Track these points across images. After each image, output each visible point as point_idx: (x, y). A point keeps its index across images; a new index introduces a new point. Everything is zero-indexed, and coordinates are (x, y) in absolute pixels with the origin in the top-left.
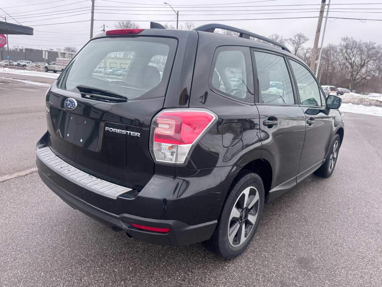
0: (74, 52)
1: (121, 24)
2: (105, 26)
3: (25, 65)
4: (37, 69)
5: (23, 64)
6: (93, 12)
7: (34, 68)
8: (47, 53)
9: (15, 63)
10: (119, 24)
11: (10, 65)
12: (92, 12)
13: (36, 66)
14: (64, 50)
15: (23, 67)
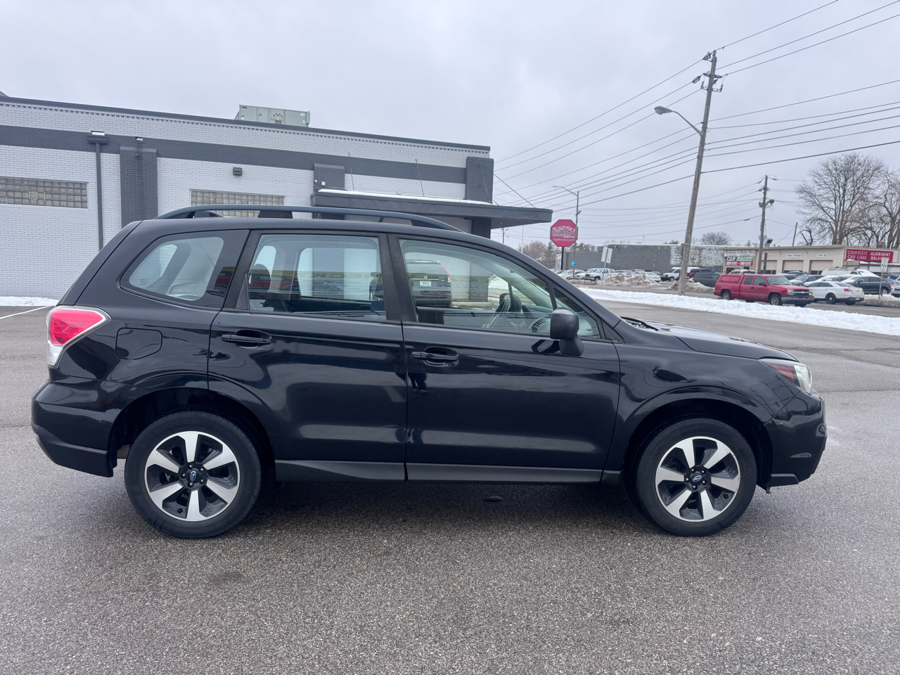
0: (722, 244)
1: (831, 168)
2: (768, 179)
3: (599, 277)
4: (617, 283)
5: (595, 274)
6: (700, 158)
7: (612, 281)
8: (611, 250)
9: (583, 274)
10: (823, 168)
11: (574, 278)
12: (698, 157)
13: (617, 277)
14: (703, 240)
15: (594, 280)
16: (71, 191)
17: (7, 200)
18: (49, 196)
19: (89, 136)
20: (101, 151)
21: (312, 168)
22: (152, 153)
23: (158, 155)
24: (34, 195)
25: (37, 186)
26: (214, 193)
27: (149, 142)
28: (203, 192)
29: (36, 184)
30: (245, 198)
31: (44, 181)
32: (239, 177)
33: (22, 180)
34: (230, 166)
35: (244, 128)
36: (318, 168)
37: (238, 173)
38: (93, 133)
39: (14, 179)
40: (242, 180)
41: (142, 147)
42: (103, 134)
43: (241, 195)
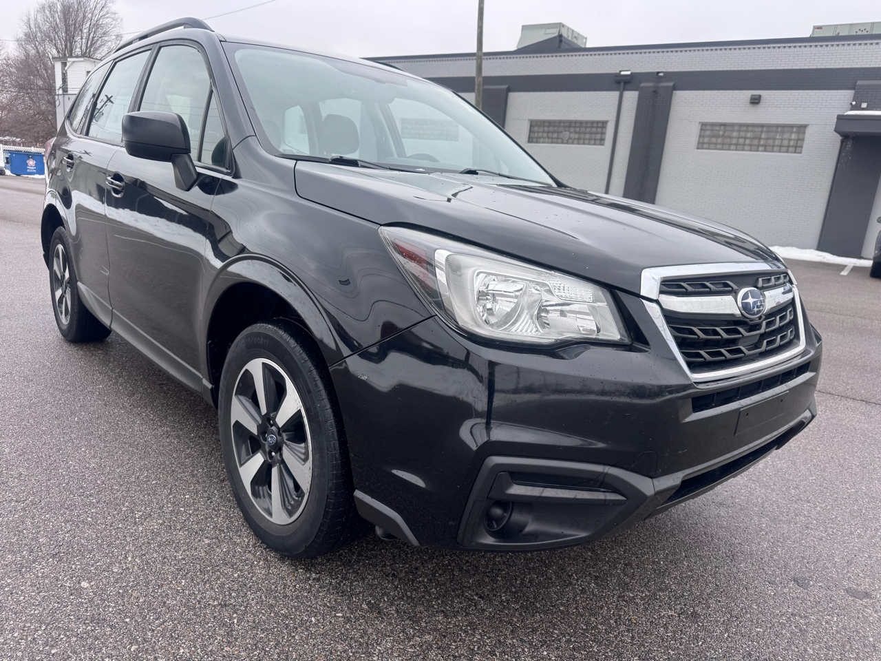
16: (594, 130)
17: (547, 140)
18: (577, 136)
19: (618, 75)
20: (625, 89)
21: (853, 88)
22: (668, 87)
23: (675, 88)
24: (566, 135)
25: (570, 127)
26: (724, 125)
27: (669, 76)
28: (713, 125)
29: (570, 124)
30: (760, 129)
31: (576, 122)
32: (756, 106)
33: (560, 122)
34: (748, 94)
35: (774, 47)
36: (860, 86)
37: (755, 101)
38: (623, 73)
39: (554, 122)
40: (760, 108)
41: (661, 82)
42: (629, 73)
43: (754, 126)
